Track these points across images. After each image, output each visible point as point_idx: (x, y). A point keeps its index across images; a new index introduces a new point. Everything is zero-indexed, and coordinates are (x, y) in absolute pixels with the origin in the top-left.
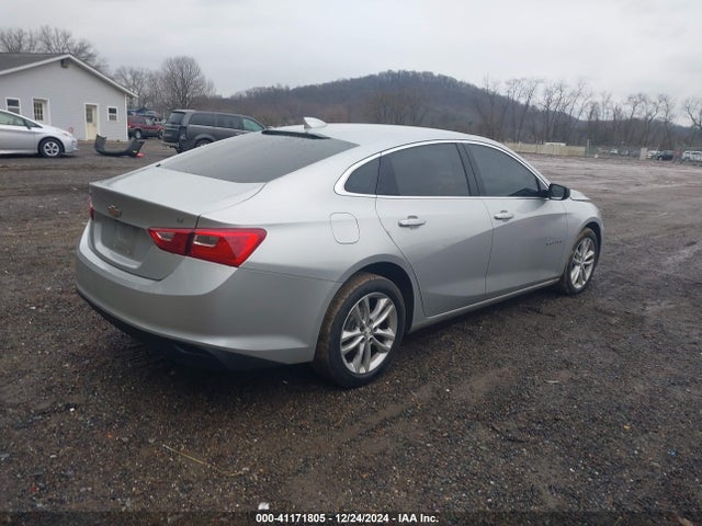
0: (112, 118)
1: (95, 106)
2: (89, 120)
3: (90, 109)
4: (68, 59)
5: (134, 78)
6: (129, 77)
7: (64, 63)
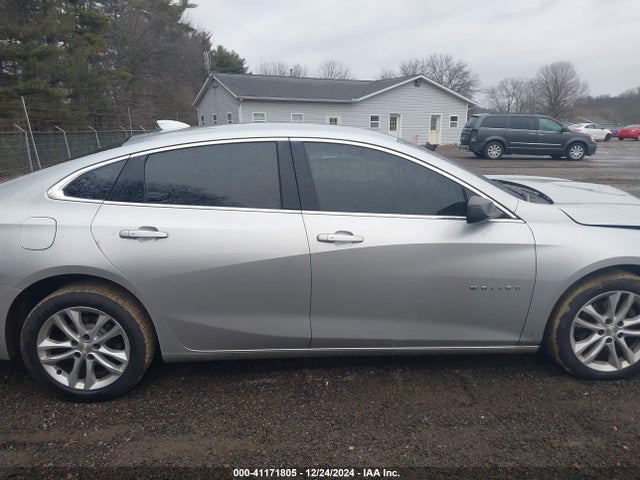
0: (453, 125)
1: (439, 116)
2: (433, 128)
3: (434, 119)
4: (421, 79)
5: (514, 87)
6: (510, 87)
7: (417, 83)
